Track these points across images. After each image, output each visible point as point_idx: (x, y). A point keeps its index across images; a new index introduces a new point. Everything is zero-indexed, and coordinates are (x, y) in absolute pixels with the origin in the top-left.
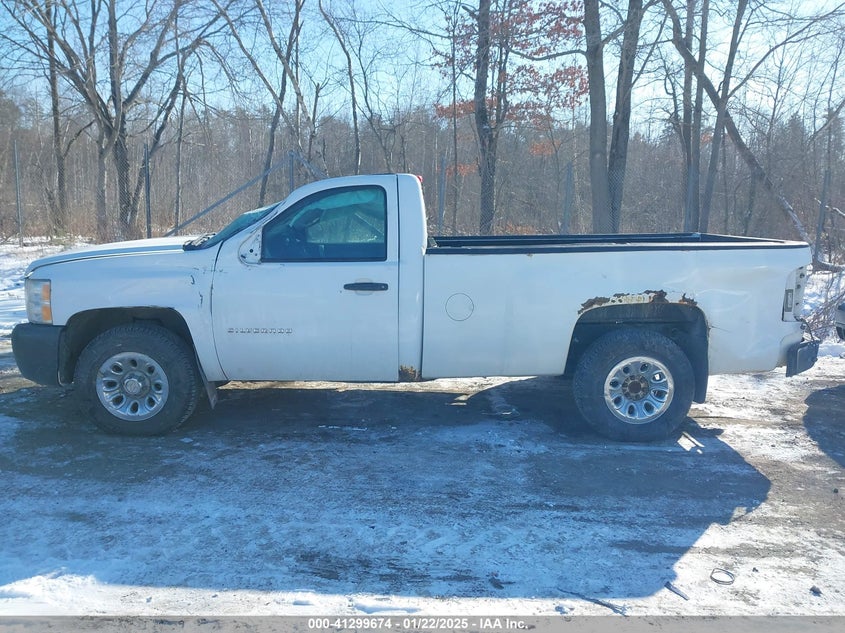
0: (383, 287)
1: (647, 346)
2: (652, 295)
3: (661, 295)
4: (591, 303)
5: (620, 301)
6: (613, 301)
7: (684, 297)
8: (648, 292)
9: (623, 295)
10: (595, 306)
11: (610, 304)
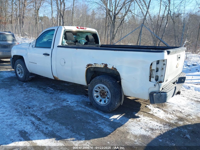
0: (48, 55)
1: (102, 81)
2: (104, 65)
3: (106, 65)
4: (88, 65)
5: (96, 66)
6: (94, 66)
7: (113, 67)
8: (103, 64)
9: (96, 64)
10: (90, 66)
11: (93, 66)
